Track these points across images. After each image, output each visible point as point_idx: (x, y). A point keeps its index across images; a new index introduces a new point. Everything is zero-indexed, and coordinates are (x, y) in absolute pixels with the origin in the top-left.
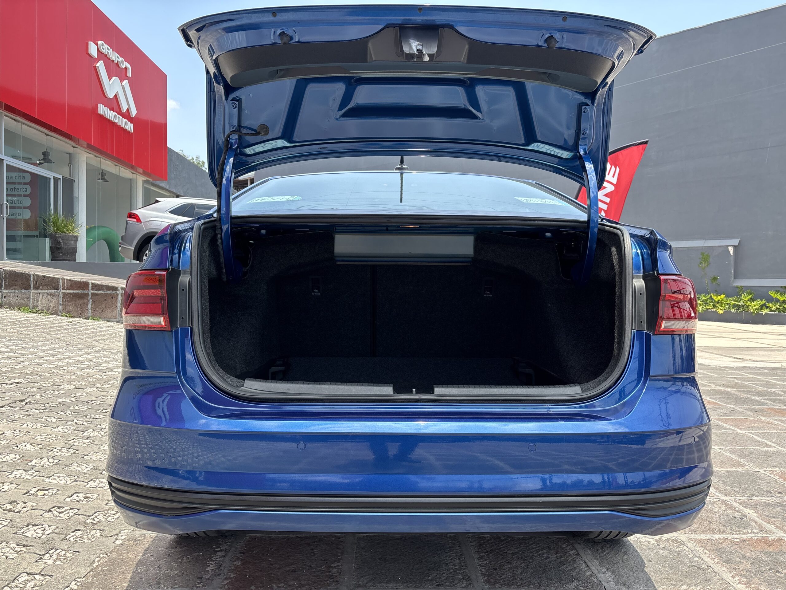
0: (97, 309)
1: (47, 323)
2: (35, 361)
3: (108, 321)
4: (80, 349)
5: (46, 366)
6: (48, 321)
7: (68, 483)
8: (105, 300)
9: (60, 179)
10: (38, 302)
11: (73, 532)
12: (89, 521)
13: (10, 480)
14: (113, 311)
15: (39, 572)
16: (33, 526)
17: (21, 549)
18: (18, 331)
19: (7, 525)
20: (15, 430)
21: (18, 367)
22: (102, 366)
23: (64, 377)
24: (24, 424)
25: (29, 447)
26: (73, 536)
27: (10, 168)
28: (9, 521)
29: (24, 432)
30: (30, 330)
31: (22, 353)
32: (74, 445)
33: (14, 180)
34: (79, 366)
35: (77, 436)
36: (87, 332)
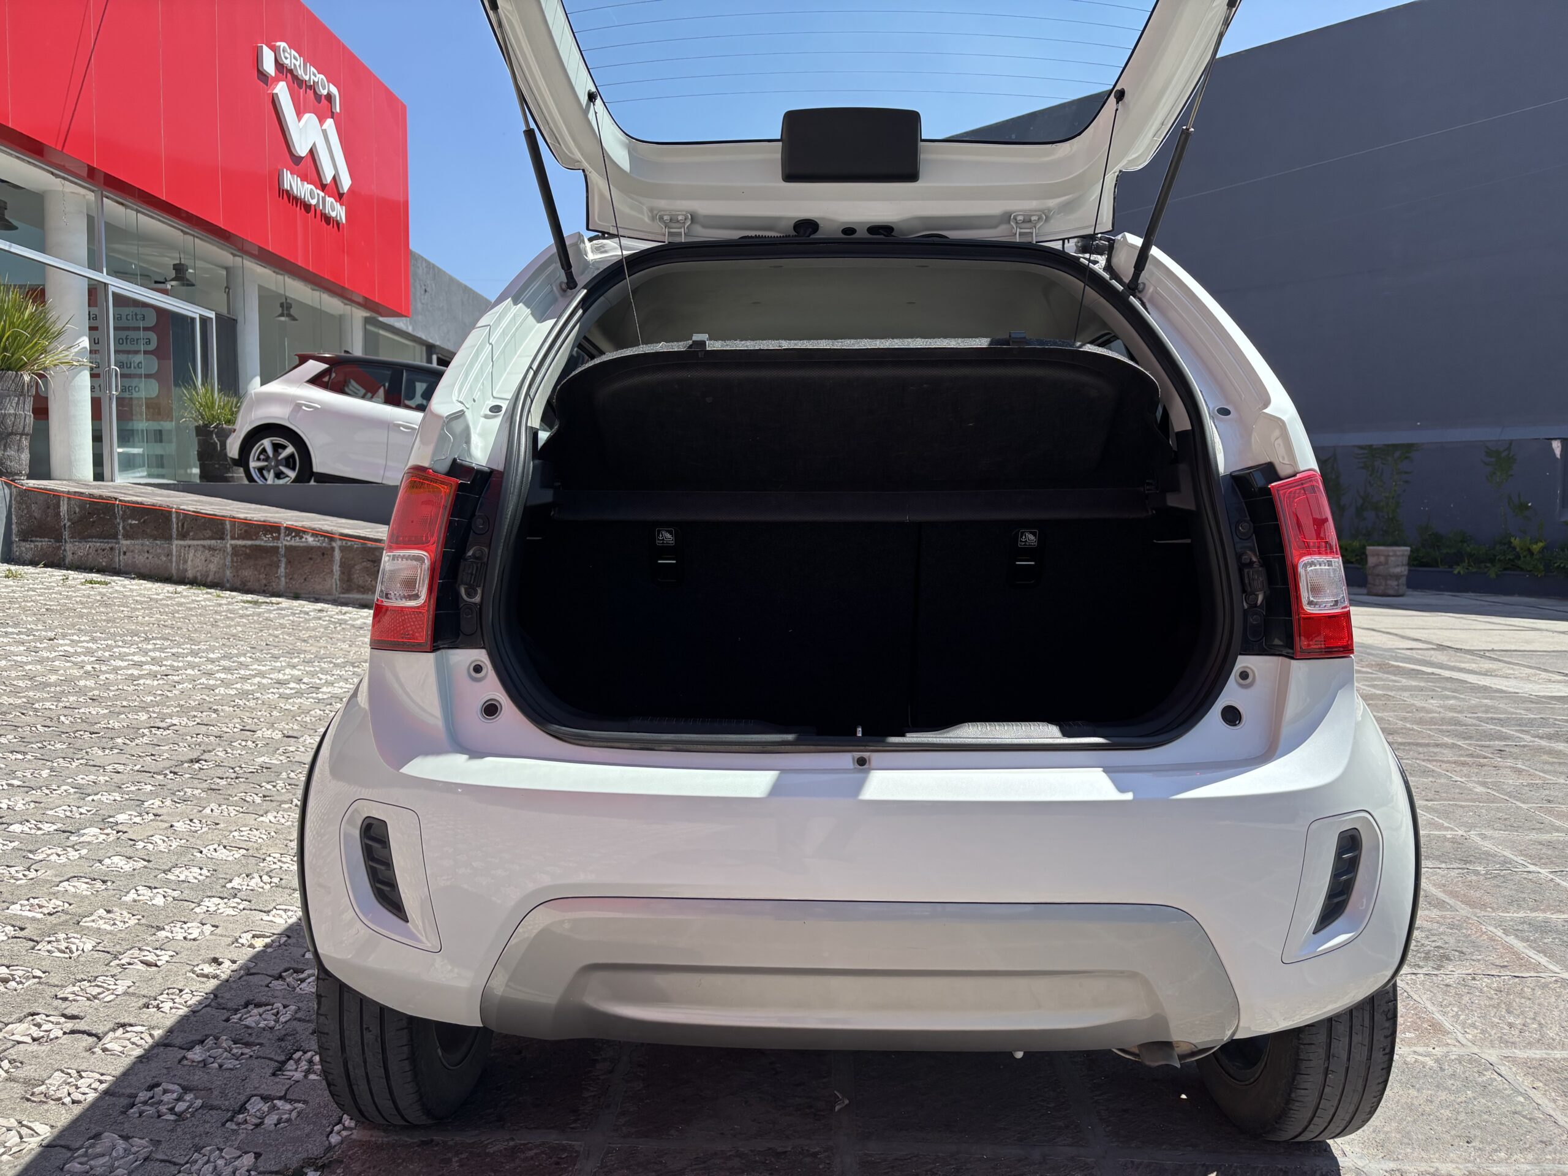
0: (296, 576)
1: (208, 603)
2: (201, 681)
3: (317, 600)
5: (222, 692)
6: (209, 600)
8: (311, 559)
9: (211, 319)
10: (186, 562)
14: (325, 579)
15: (282, 1093)
16: (256, 1005)
18: (159, 620)
19: (209, 1005)
20: (191, 820)
21: (172, 695)
24: (204, 808)
25: (223, 853)
27: (121, 301)
28: (212, 996)
29: (209, 823)
33: (125, 323)
36: (282, 621)
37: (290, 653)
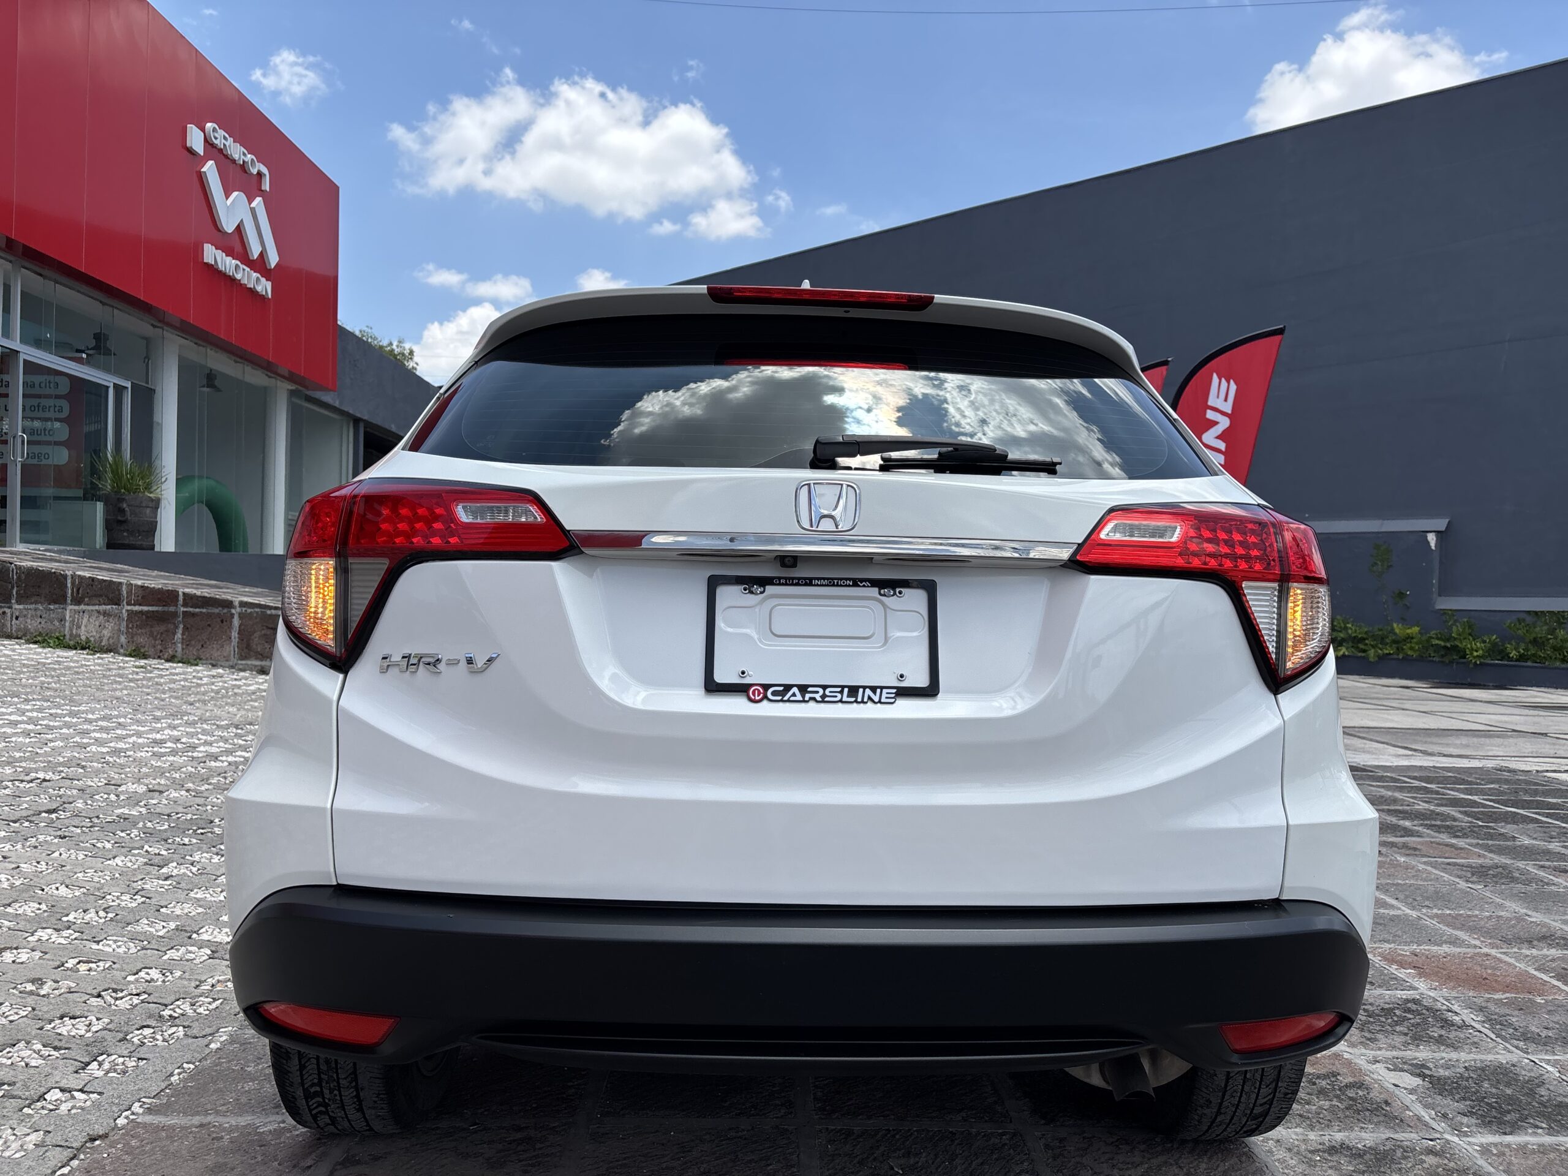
0: (193, 642)
1: (97, 668)
2: (75, 740)
3: (214, 666)
4: (157, 719)
5: (94, 750)
6: (99, 665)
7: (131, 951)
8: (209, 625)
9: (127, 388)
10: (80, 627)
11: (138, 1029)
12: (166, 1013)
13: (31, 945)
14: (222, 646)
15: (80, 1087)
16: (71, 1018)
17: (51, 1053)
18: (43, 683)
19: (26, 1016)
20: (38, 863)
21: (42, 751)
22: (198, 751)
23: (128, 770)
24: (54, 852)
25: (63, 891)
26: (138, 1035)
27: (31, 368)
28: (30, 1009)
29: (55, 865)
30: (64, 681)
31: (49, 726)
32: (143, 889)
33: (36, 391)
34: (156, 749)
35: (148, 873)
36: (172, 686)
37: (173, 716)
